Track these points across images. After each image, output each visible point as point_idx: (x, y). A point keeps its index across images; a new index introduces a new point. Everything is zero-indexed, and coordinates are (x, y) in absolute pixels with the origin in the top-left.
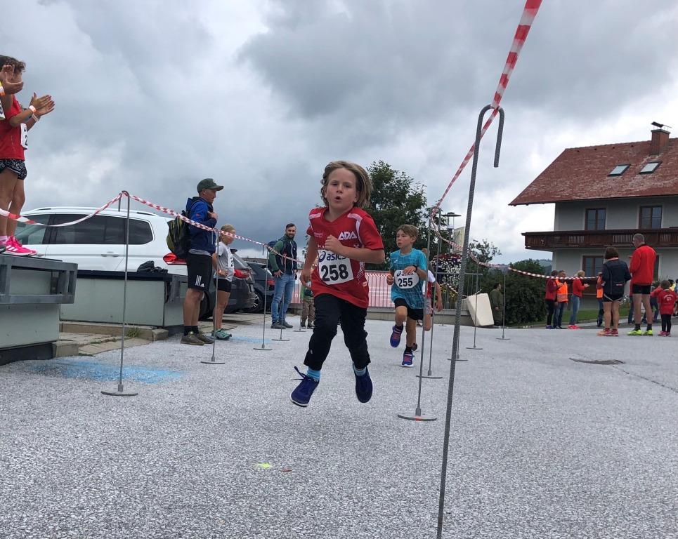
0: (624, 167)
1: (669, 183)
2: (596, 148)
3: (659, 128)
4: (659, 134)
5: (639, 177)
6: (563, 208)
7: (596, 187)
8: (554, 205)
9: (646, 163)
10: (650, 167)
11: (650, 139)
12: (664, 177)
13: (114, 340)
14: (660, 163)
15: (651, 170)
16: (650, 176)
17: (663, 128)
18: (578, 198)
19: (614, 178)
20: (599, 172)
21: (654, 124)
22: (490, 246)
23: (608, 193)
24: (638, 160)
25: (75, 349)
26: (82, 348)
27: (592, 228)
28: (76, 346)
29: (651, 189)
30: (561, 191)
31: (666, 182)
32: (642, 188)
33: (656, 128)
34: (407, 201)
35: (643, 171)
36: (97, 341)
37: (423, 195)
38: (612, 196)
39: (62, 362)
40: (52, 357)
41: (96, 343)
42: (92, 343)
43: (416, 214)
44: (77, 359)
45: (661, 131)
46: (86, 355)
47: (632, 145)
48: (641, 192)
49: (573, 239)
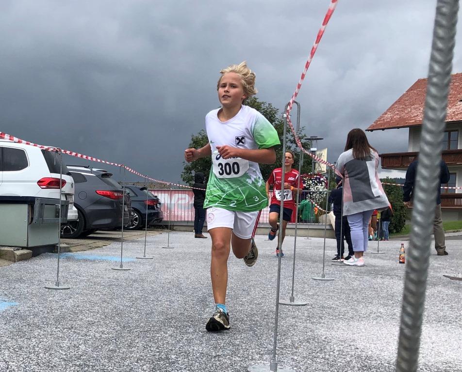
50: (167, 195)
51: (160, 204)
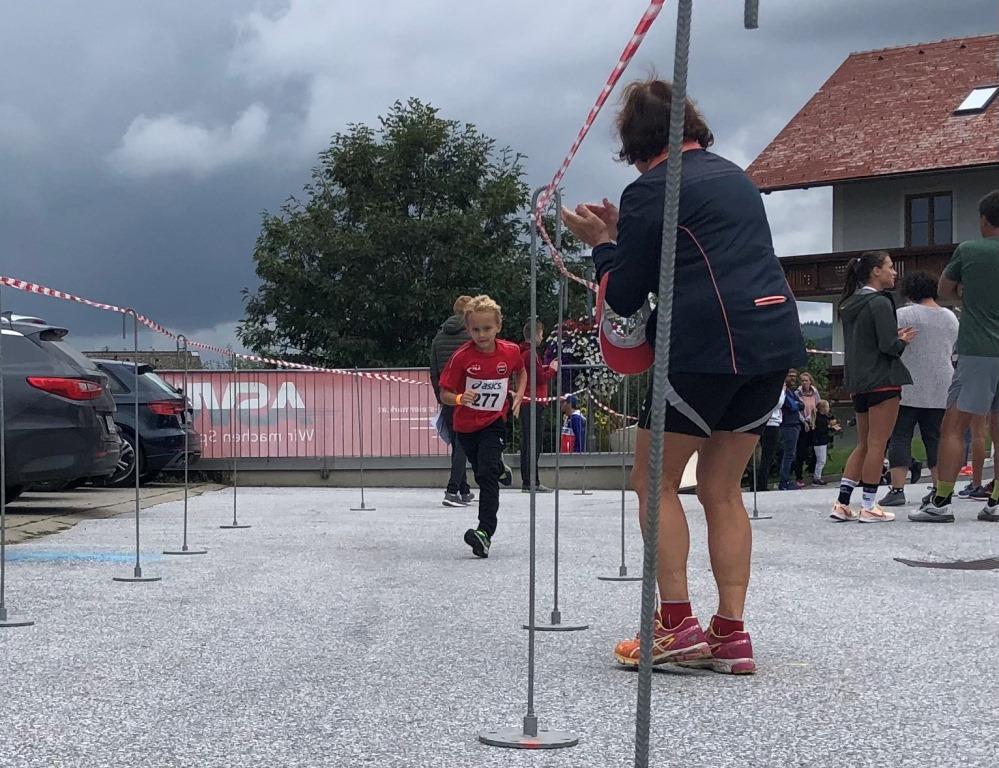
0: (988, 93)
6: (853, 196)
7: (927, 142)
8: (831, 187)
18: (885, 171)
19: (968, 118)
20: (931, 106)
23: (954, 155)
27: (921, 242)
30: (843, 157)
34: (484, 195)
37: (520, 178)
38: (966, 162)
43: (506, 227)
50: (207, 386)
51: (191, 411)
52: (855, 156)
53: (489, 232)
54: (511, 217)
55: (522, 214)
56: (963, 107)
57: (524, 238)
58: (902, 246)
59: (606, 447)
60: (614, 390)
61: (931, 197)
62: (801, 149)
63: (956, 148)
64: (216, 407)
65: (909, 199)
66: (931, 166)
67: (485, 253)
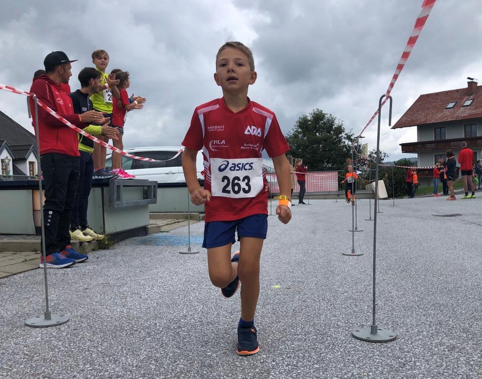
0: (454, 104)
1: (479, 111)
2: (437, 94)
3: (471, 81)
4: (472, 84)
5: (462, 108)
6: (422, 128)
7: (439, 115)
8: (416, 127)
9: (466, 101)
10: (468, 103)
11: (467, 87)
12: (476, 108)
13: (179, 222)
14: (473, 100)
15: (469, 104)
16: (469, 108)
17: (473, 80)
19: (449, 110)
20: (440, 107)
21: (469, 78)
22: (382, 152)
23: (446, 118)
24: (461, 99)
25: (158, 229)
26: (162, 228)
27: (438, 139)
28: (159, 227)
29: (470, 115)
30: (420, 119)
31: (478, 110)
32: (464, 115)
33: (470, 81)
34: (334, 130)
35: (465, 105)
36: (169, 223)
37: (342, 126)
38: (449, 120)
39: (152, 237)
40: (146, 234)
41: (168, 224)
42: (167, 224)
43: (339, 138)
44: (160, 234)
45: (472, 82)
46: (164, 232)
47: (457, 91)
48: (464, 116)
49: (429, 146)
52: (422, 120)
53: (335, 139)
54: (341, 135)
55: (343, 135)
56: (448, 107)
57: (344, 140)
58: (434, 140)
59: (364, 189)
60: (366, 176)
61: (441, 128)
62: (409, 118)
63: (447, 116)
64: (274, 181)
65: (435, 129)
66: (440, 121)
67: (335, 144)
